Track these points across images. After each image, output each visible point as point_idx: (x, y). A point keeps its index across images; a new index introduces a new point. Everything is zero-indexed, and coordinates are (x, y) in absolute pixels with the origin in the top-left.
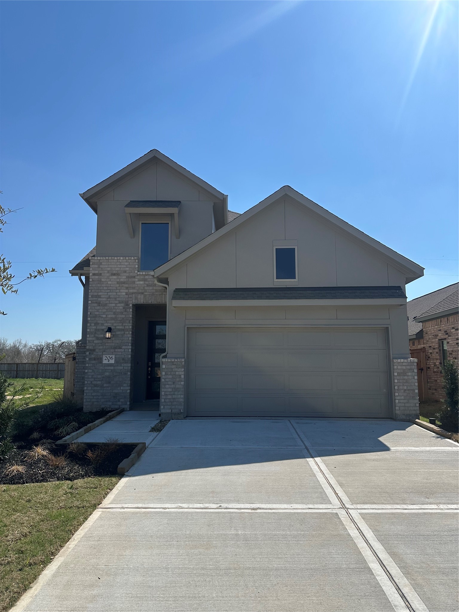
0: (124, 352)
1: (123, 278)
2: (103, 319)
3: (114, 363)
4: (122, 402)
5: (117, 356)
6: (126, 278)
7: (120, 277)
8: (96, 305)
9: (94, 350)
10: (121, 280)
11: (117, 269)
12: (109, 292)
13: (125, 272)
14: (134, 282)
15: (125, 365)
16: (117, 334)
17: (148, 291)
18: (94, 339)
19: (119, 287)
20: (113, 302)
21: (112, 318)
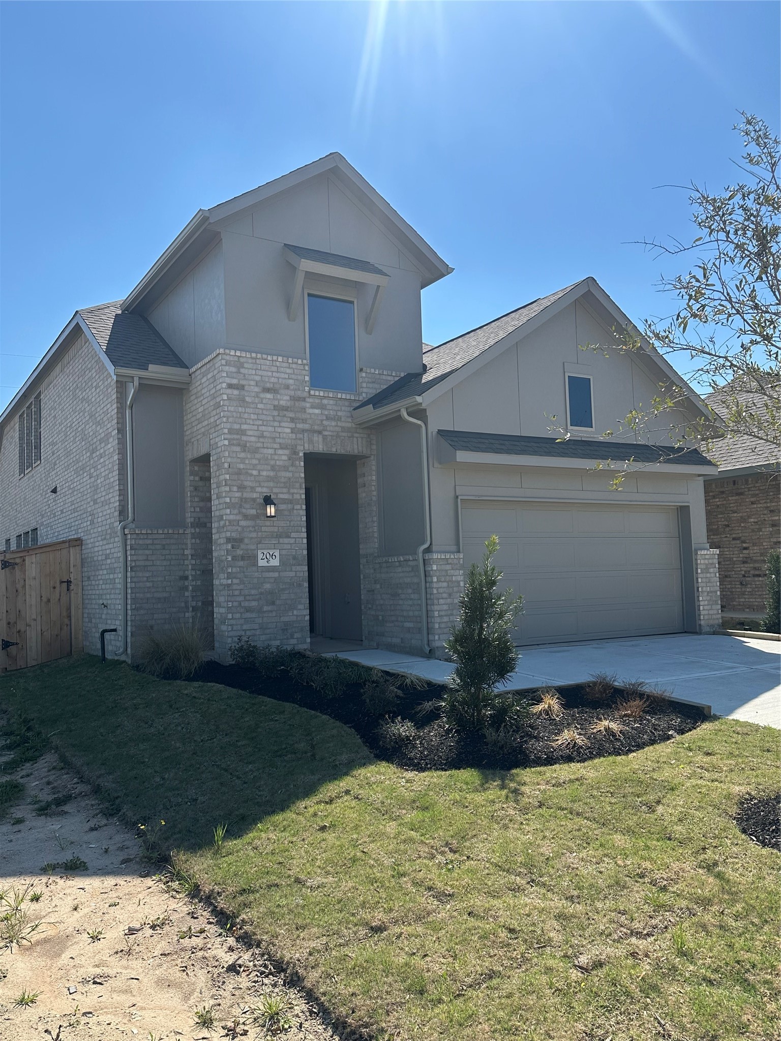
0: (296, 543)
1: (284, 400)
2: (252, 478)
3: (279, 565)
4: (297, 638)
5: (284, 552)
6: (290, 400)
7: (279, 396)
8: (238, 449)
9: (241, 540)
10: (282, 403)
11: (273, 380)
12: (262, 425)
13: (287, 387)
14: (303, 410)
15: (299, 568)
16: (281, 508)
17: (328, 428)
19: (278, 416)
20: (269, 445)
21: (268, 476)
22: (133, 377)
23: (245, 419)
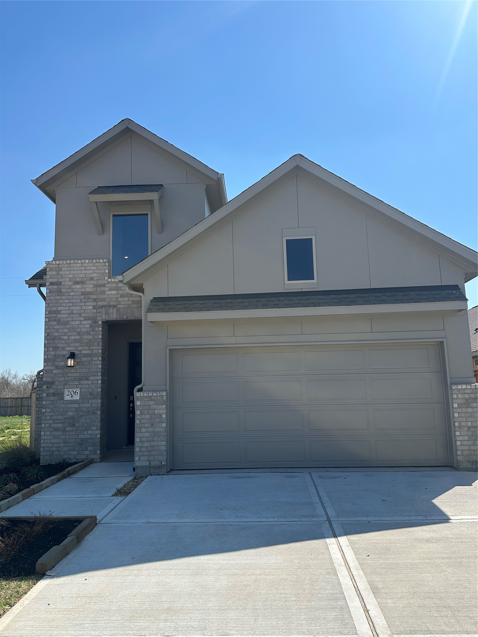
0: (92, 384)
1: (89, 287)
2: (64, 342)
3: (79, 399)
4: (90, 451)
5: (83, 390)
6: (94, 287)
7: (85, 285)
8: (55, 323)
9: (53, 383)
10: (87, 290)
11: (81, 276)
12: (72, 306)
13: (92, 279)
14: (104, 292)
15: (94, 401)
16: (83, 360)
17: (122, 303)
18: (52, 368)
19: (85, 298)
20: (76, 319)
21: (74, 340)
23: (61, 303)
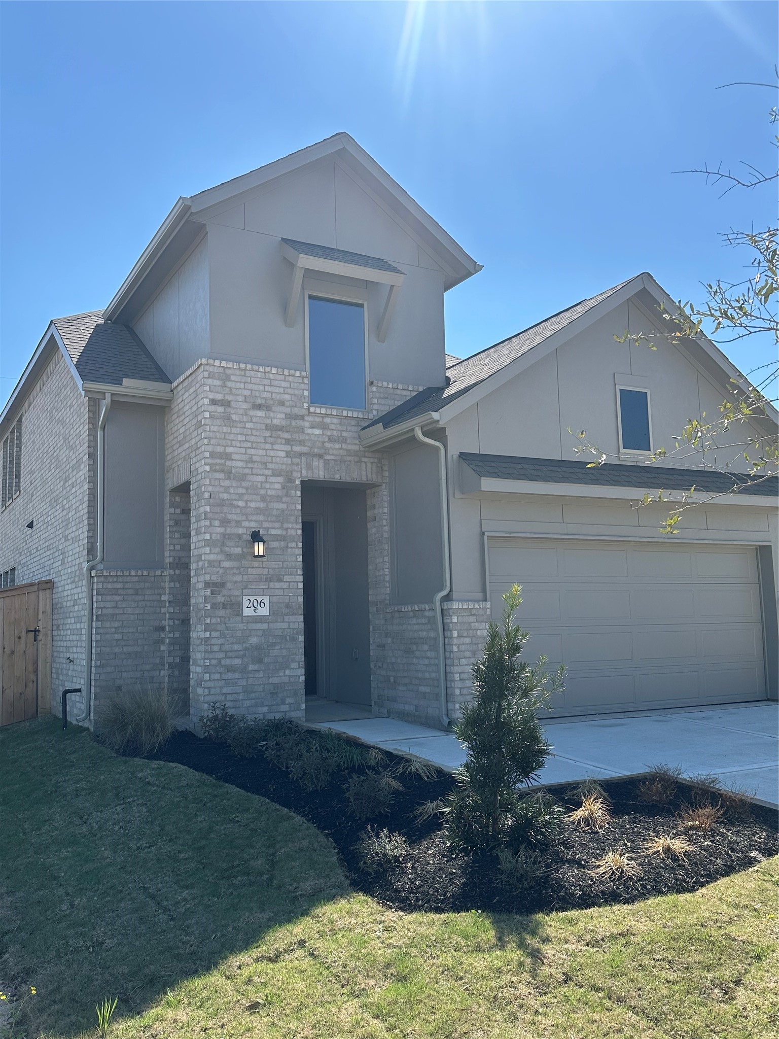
0: (289, 588)
1: (278, 418)
2: (238, 511)
3: (268, 614)
4: (289, 704)
5: (275, 599)
6: (286, 418)
7: (272, 413)
8: (222, 476)
9: (223, 585)
10: (275, 422)
11: (265, 395)
12: (250, 448)
13: (282, 403)
14: (301, 430)
15: (292, 618)
17: (331, 452)
18: (220, 557)
19: (271, 437)
20: (259, 472)
21: (258, 508)
22: (104, 393)
23: (231, 440)
